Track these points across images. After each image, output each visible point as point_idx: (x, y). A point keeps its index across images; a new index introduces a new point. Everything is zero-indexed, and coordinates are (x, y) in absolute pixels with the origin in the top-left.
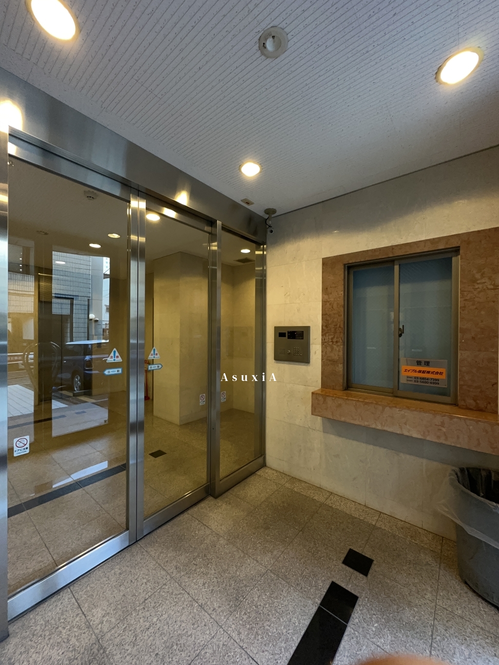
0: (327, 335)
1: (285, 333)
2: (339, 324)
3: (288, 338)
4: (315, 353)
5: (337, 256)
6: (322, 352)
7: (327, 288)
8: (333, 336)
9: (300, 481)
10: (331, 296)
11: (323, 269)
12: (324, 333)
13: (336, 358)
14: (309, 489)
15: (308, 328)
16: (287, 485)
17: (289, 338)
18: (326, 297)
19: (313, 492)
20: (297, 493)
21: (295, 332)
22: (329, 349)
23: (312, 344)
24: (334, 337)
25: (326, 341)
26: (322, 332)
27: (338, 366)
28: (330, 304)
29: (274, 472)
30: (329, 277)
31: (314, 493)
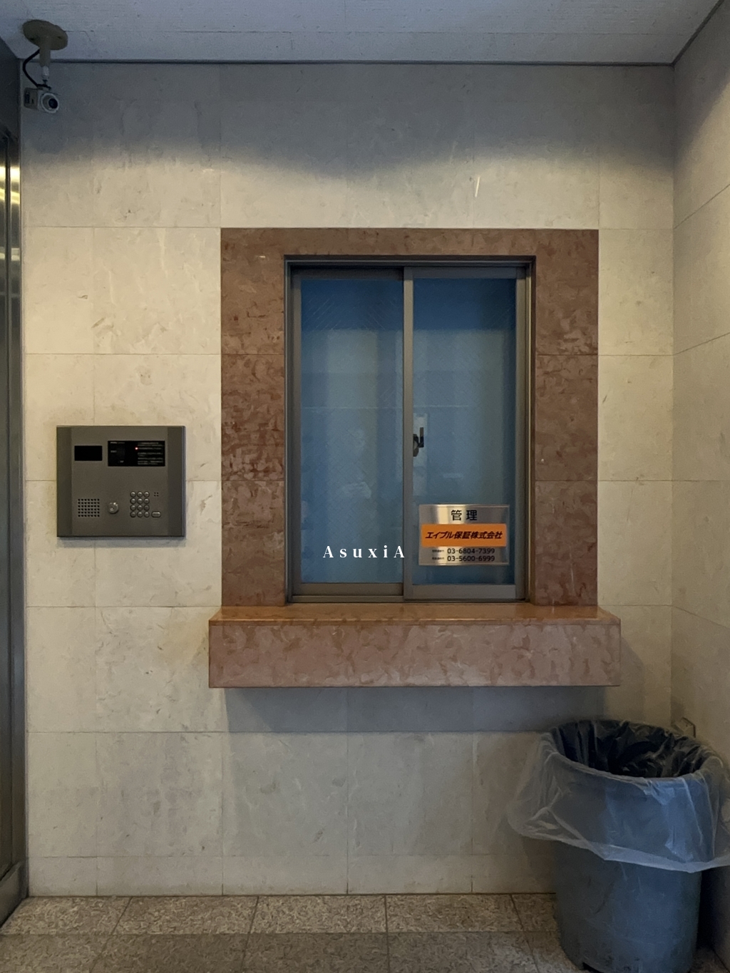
0: (239, 451)
1: (99, 448)
2: (272, 421)
3: (110, 464)
4: (203, 505)
5: (265, 230)
6: (224, 501)
7: (236, 319)
8: (254, 456)
9: (160, 898)
10: (247, 341)
11: (223, 259)
12: (228, 447)
13: (267, 515)
14: (193, 913)
15: (177, 434)
16: (127, 927)
17: (113, 462)
18: (234, 343)
19: (207, 915)
20: (163, 938)
21: (135, 443)
22: (244, 491)
23: (191, 480)
24: (259, 458)
25: (235, 469)
26: (223, 442)
27: (271, 538)
28: (247, 365)
29: (66, 904)
30: (243, 287)
31: (212, 919)
